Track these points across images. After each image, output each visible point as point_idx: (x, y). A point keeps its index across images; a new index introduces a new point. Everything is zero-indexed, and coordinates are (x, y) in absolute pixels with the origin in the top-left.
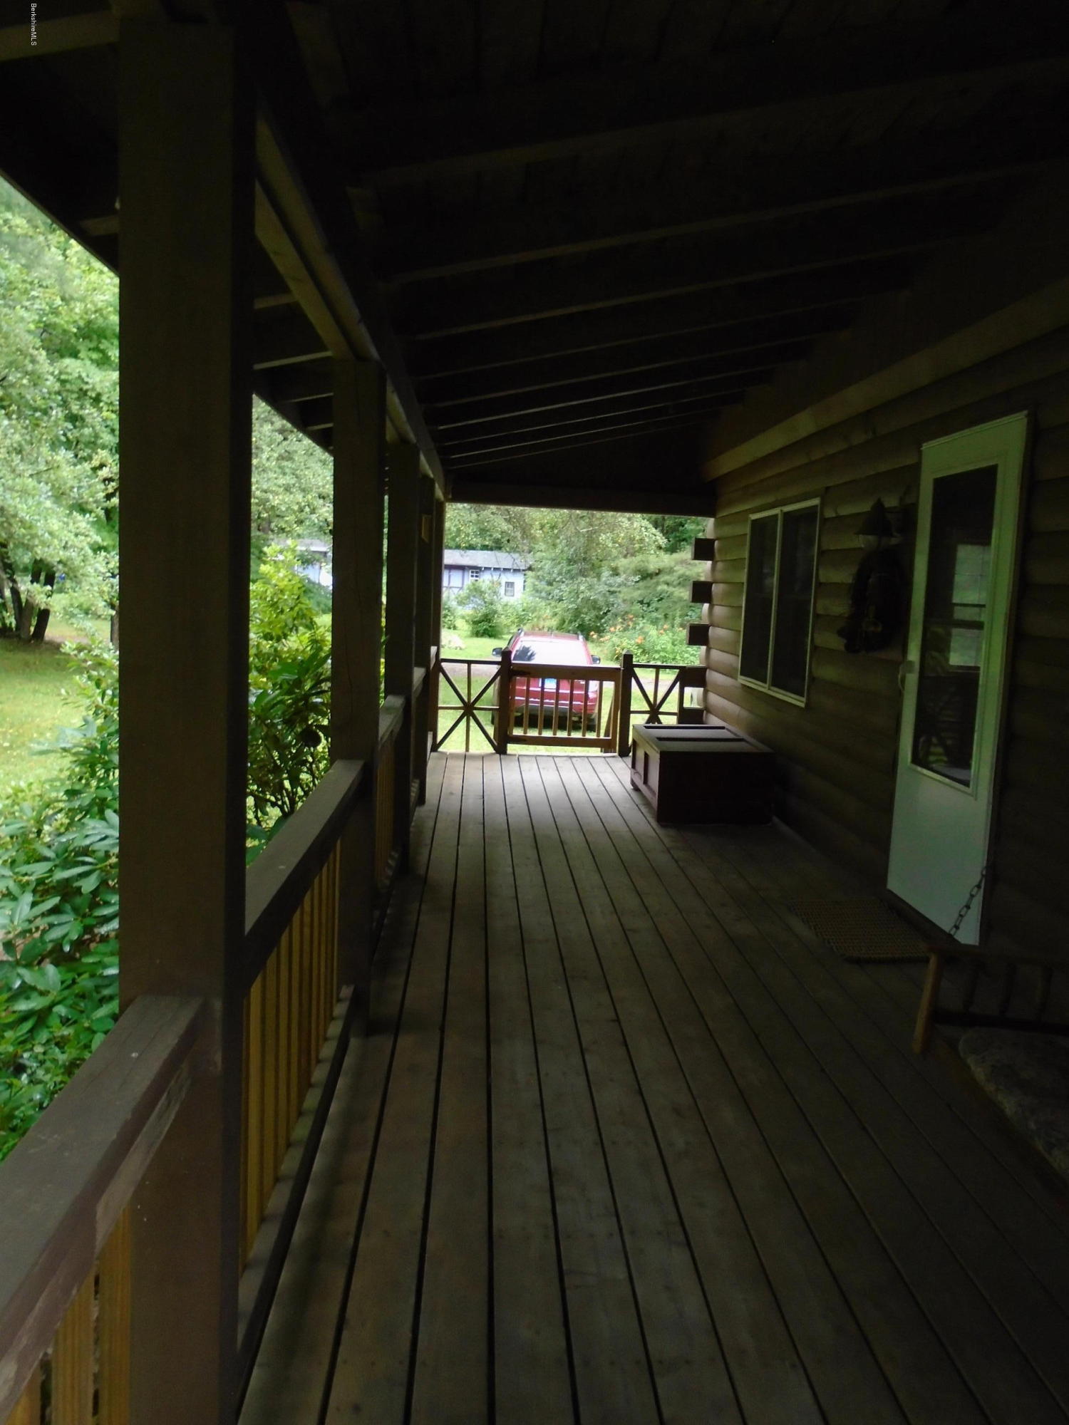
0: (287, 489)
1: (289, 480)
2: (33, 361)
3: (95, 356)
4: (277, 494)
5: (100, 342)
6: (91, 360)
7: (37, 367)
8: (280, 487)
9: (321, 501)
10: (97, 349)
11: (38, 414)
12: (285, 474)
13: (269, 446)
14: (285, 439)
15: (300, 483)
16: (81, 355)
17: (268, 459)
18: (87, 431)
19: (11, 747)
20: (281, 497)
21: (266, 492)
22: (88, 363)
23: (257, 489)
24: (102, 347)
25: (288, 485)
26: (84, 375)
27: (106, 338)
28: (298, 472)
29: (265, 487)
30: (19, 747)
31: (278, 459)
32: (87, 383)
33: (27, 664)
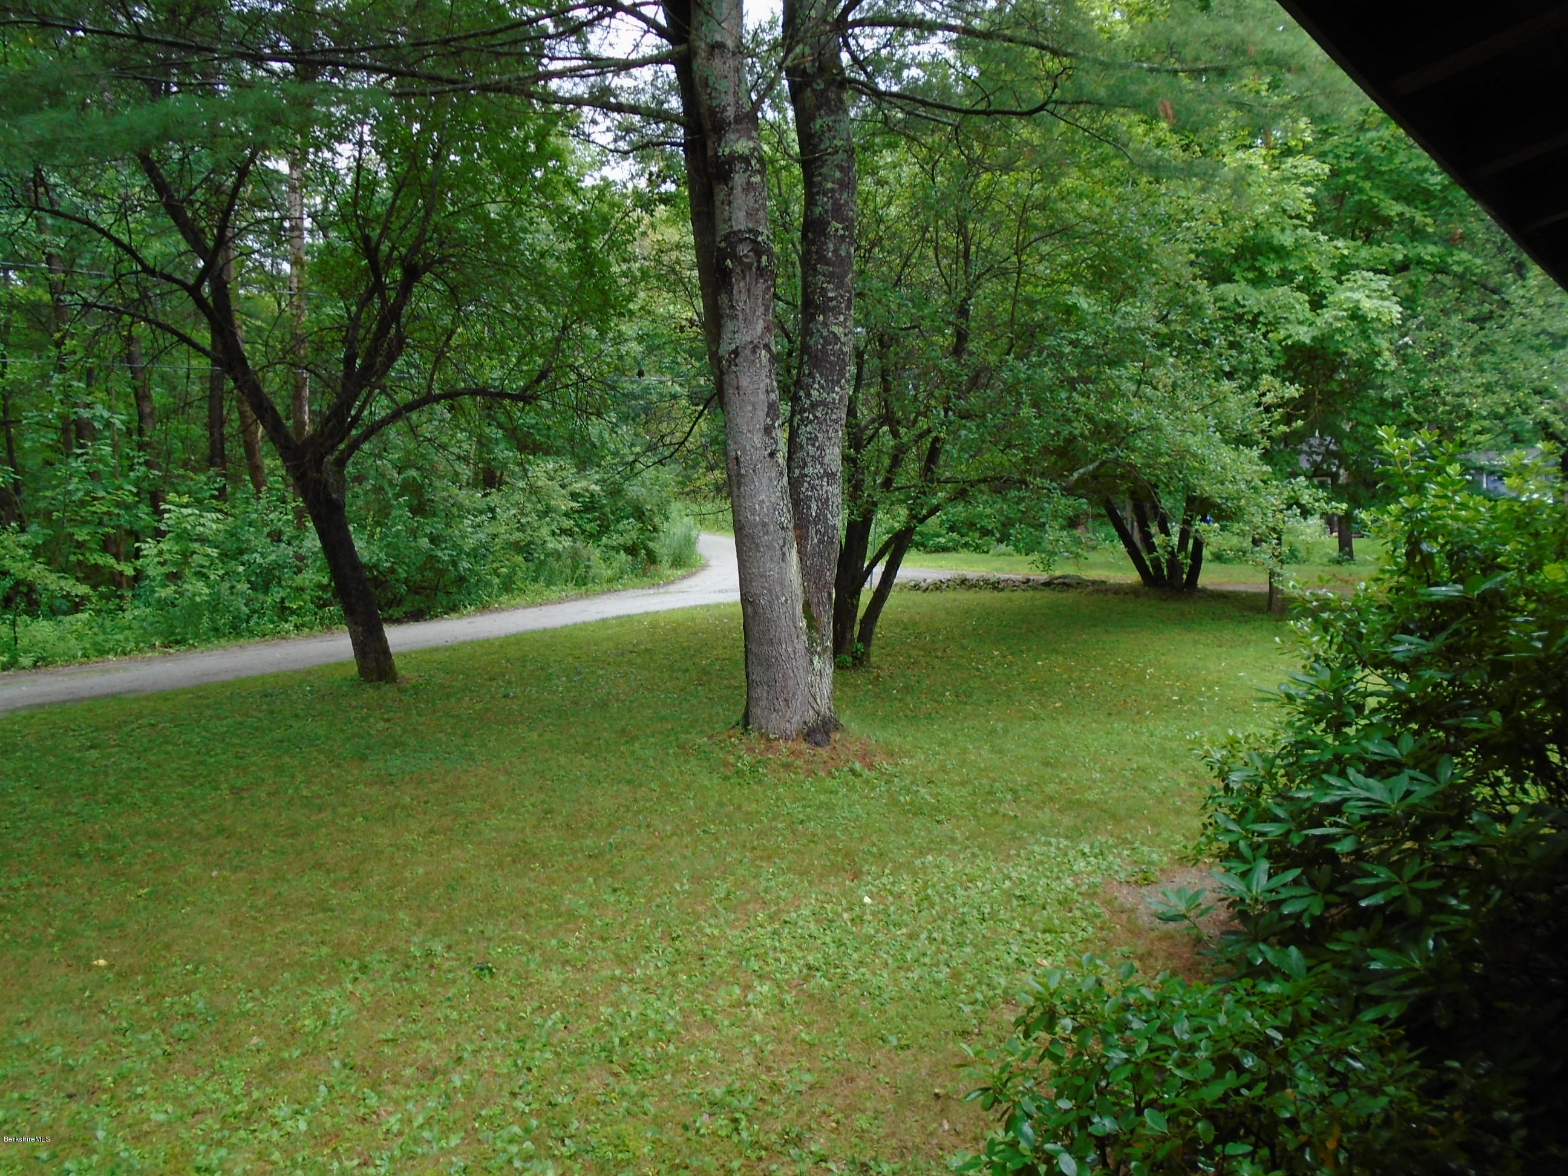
0: (1488, 389)
1: (1491, 377)
2: (1195, 293)
3: (1250, 275)
4: (1475, 396)
5: (1255, 259)
6: (1246, 279)
7: (1198, 297)
8: (1478, 387)
9: (1538, 398)
10: (1253, 268)
11: (1200, 347)
12: (1482, 371)
13: (1460, 340)
14: (1482, 329)
15: (1506, 379)
16: (1236, 278)
17: (1459, 356)
18: (1245, 357)
19: (1180, 701)
20: (1480, 400)
21: (1458, 396)
22: (1243, 284)
23: (1447, 394)
24: (1257, 264)
25: (1489, 383)
26: (1239, 298)
27: (1261, 254)
28: (1502, 366)
29: (1457, 390)
30: (1189, 702)
31: (1472, 355)
32: (1244, 306)
33: (1182, 614)
